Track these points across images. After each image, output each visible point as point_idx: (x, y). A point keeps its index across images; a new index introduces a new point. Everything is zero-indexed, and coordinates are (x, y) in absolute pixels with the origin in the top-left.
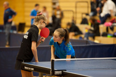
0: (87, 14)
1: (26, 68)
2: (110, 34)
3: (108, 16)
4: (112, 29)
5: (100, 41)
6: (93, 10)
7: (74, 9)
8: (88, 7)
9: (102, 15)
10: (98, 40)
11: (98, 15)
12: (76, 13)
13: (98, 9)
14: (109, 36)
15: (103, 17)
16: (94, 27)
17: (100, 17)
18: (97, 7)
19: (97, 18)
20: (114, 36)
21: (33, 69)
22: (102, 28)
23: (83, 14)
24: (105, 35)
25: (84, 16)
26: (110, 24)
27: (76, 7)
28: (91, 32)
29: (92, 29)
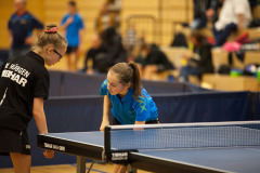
0: (186, 25)
1: (47, 145)
2: (237, 69)
3: (232, 29)
4: (241, 57)
5: (214, 85)
6: (199, 15)
7: (155, 14)
8: (187, 9)
9: (219, 25)
10: (209, 82)
11: (210, 25)
12: (161, 21)
13: (210, 13)
14: (234, 74)
15: (221, 31)
16: (201, 54)
17: (214, 30)
18: (208, 7)
19: (208, 33)
20: (247, 73)
21: (62, 148)
22: (219, 55)
23: (175, 23)
24: (225, 71)
25: (179, 28)
26: (236, 46)
27: (160, 9)
28: (194, 65)
29: (197, 57)
